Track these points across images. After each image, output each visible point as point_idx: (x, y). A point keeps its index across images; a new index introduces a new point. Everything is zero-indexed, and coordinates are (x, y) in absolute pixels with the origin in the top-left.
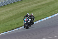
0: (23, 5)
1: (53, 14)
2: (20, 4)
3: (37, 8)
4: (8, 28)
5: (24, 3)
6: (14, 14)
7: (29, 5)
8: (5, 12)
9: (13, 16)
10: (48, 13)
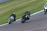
0: (16, 3)
1: (41, 10)
2: (14, 2)
3: (28, 5)
4: (4, 21)
5: (17, 2)
6: (9, 10)
7: (21, 3)
8: (2, 8)
9: (8, 12)
10: (37, 9)
